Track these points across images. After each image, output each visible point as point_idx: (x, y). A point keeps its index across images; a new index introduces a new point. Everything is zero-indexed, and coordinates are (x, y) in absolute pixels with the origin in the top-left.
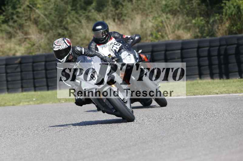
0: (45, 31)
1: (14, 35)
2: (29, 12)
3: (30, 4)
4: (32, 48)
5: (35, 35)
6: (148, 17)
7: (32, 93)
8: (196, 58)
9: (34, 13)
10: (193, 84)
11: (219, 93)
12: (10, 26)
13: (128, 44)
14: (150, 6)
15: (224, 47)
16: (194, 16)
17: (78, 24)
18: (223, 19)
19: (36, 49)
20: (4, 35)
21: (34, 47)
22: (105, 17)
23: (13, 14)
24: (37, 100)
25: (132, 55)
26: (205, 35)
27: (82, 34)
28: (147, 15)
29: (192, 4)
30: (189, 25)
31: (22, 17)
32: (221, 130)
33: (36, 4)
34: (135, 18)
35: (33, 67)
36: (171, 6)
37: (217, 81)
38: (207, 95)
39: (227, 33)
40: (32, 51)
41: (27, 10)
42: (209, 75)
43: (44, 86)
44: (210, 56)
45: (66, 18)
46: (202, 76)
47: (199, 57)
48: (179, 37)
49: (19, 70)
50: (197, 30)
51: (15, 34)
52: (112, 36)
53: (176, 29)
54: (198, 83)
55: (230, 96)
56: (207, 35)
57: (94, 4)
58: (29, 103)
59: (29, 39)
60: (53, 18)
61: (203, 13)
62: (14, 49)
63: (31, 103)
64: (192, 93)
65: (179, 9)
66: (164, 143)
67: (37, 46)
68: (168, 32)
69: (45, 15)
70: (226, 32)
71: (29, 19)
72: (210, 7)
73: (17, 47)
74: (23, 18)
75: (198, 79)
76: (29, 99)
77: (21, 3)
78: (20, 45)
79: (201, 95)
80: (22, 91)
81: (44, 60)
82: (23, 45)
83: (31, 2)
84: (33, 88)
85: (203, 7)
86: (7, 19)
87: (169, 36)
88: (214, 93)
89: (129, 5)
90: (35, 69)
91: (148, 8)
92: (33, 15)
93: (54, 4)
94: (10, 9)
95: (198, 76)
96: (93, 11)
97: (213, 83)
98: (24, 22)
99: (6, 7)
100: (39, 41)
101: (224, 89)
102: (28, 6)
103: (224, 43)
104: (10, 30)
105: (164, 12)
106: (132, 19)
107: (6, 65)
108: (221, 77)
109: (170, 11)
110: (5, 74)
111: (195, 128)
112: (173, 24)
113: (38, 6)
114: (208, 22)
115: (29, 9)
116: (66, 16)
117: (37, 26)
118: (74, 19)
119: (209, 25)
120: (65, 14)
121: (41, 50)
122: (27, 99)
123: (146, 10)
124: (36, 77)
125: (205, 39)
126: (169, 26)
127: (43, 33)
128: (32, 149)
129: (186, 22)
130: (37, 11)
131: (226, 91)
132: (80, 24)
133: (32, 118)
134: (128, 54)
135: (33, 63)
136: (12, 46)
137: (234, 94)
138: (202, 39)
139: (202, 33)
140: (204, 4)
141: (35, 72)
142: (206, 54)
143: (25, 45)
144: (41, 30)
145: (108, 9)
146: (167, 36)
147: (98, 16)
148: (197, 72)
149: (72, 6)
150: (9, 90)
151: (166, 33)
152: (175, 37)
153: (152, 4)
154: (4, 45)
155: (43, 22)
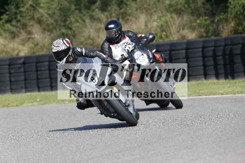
0: (49, 31)
1: (17, 35)
2: (32, 11)
3: (34, 3)
4: (36, 48)
5: (38, 35)
6: (152, 16)
7: (36, 93)
8: (201, 58)
9: (37, 13)
10: (198, 84)
11: (224, 93)
12: (13, 26)
13: (142, 44)
14: (154, 6)
15: (230, 47)
16: (199, 16)
17: (81, 23)
18: (228, 18)
19: (40, 49)
20: (8, 35)
21: (38, 47)
22: (109, 16)
23: (16, 13)
24: (40, 100)
25: (145, 55)
26: (210, 34)
27: (86, 34)
28: (151, 14)
29: (196, 4)
30: (194, 24)
31: (26, 16)
32: (227, 131)
33: (39, 4)
34: (140, 17)
35: (36, 67)
36: (176, 6)
37: (222, 81)
38: (212, 95)
39: (233, 33)
40: (35, 51)
41: (31, 10)
42: (214, 76)
43: (47, 86)
44: (215, 56)
45: (70, 18)
46: (208, 76)
47: (204, 57)
48: (184, 37)
49: (22, 70)
50: (202, 30)
51: (19, 34)
52: (125, 35)
53: (181, 29)
54: (203, 83)
55: (236, 96)
56: (212, 35)
57: (98, 3)
58: (33, 104)
59: (33, 38)
60: (57, 17)
61: (207, 12)
62: (17, 49)
63: (35, 103)
64: (197, 93)
65: (183, 8)
66: (169, 144)
67: (41, 46)
68: (172, 32)
69: (49, 14)
70: (231, 32)
71: (32, 19)
72: (214, 6)
73: (21, 47)
74: (27, 18)
75: (203, 79)
76: (32, 99)
77: (25, 3)
78: (23, 45)
79: (206, 95)
80: (26, 92)
81: (48, 59)
82: (26, 45)
83: (34, 2)
84: (37, 89)
85: (208, 6)
86: (10, 19)
87: (174, 36)
88: (219, 94)
89: (133, 4)
90: (39, 69)
91: (153, 8)
92: (36, 15)
93: (57, 3)
94: (13, 8)
95: (203, 76)
96: (97, 10)
97: (218, 83)
98: (27, 21)
99: (9, 6)
100: (43, 40)
101: (230, 90)
102: (31, 6)
103: (229, 43)
104: (14, 29)
105: (168, 12)
106: (136, 19)
107: (10, 65)
108: (226, 78)
109: (174, 10)
110: (8, 75)
111: (200, 129)
112: (177, 23)
113: (42, 5)
114: (213, 22)
115: (32, 8)
116: (70, 15)
117: (41, 25)
118: (78, 18)
119: (214, 25)
120: (69, 14)
121: (45, 50)
122: (30, 99)
123: (150, 10)
124: (40, 77)
125: (210, 39)
126: (173, 25)
127: (46, 32)
128: (36, 150)
129: (191, 22)
130: (40, 10)
131: (232, 91)
132: (83, 23)
133: (35, 119)
134: (141, 54)
135: (37, 62)
136: (16, 45)
137: (240, 95)
138: (207, 39)
139: (207, 33)
140: (209, 4)
141: (39, 72)
142: (211, 54)
143: (28, 45)
144: (44, 29)
145: (112, 8)
146: (172, 36)
147: (102, 16)
148: (202, 72)
149: (76, 6)
150: (13, 91)
151: (171, 33)
152: (180, 36)
153: (157, 3)
154: (7, 45)
155: (47, 21)
